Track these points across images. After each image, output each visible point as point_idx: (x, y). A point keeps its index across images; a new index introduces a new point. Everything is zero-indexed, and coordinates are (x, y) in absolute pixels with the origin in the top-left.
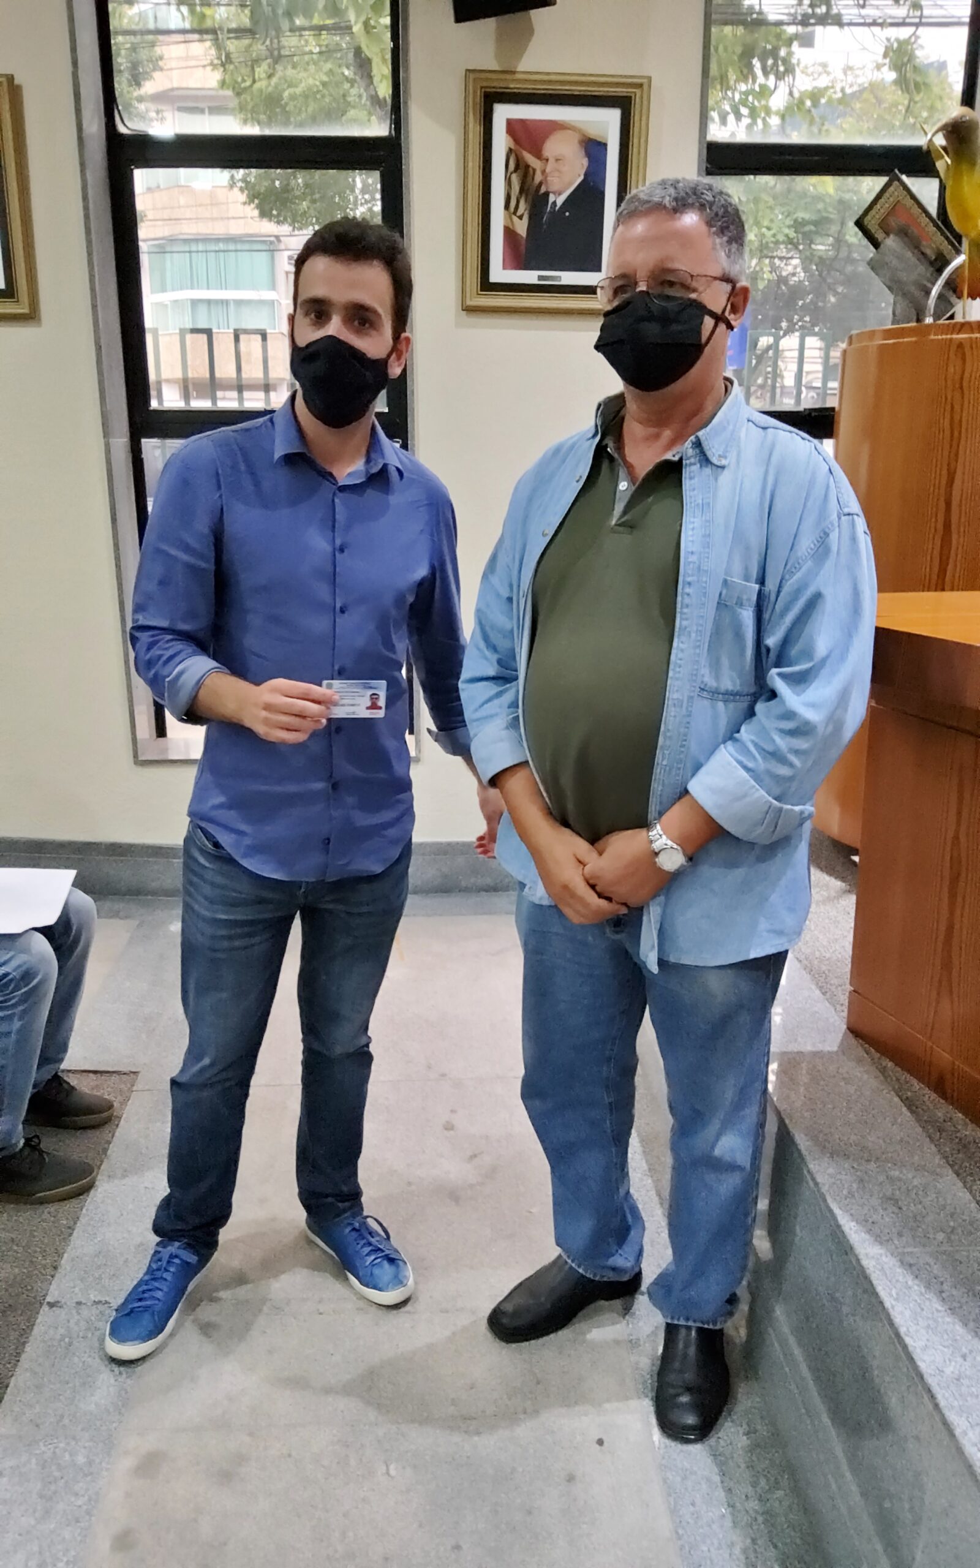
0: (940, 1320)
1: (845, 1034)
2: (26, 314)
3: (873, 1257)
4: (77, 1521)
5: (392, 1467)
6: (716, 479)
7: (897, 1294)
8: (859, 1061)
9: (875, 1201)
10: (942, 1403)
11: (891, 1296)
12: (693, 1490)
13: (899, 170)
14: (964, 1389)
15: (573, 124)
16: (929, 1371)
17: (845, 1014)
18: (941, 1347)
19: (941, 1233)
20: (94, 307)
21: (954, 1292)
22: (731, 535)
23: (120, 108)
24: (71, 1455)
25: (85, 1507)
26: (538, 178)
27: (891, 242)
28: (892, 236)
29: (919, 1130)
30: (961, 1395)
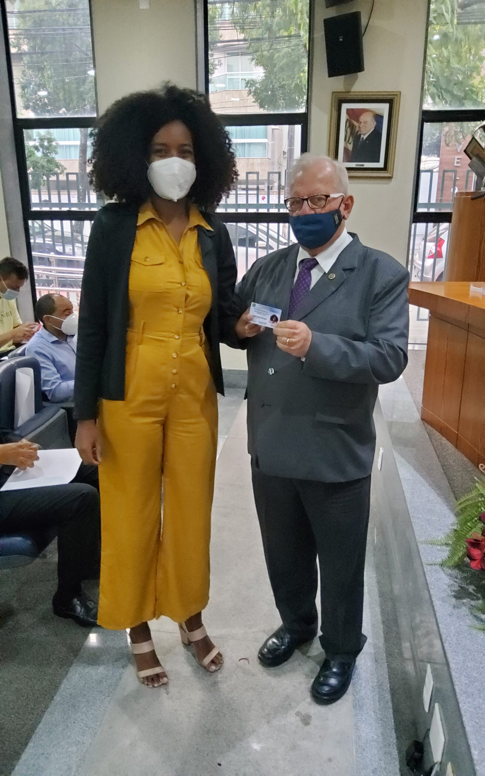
1: (420, 418)
8: (421, 426)
17: (421, 415)
27: (474, 159)
28: (474, 156)
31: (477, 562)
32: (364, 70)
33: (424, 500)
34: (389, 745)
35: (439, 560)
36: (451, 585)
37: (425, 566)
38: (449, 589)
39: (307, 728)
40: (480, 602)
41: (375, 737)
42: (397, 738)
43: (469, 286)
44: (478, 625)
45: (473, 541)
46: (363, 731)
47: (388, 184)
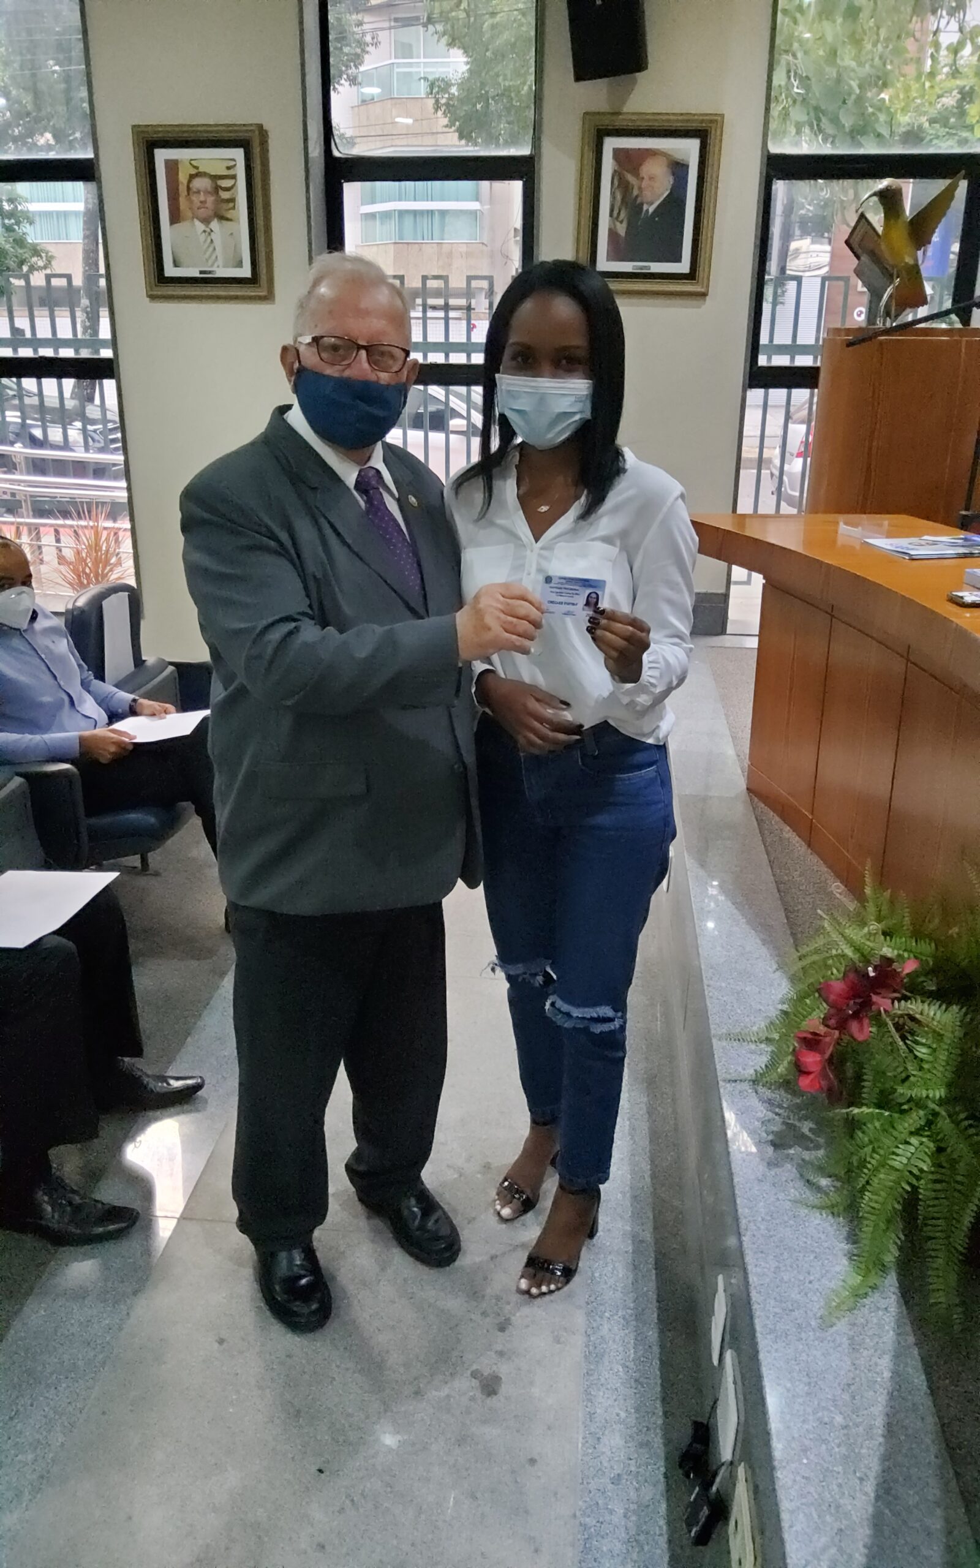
2: (264, 296)
17: (748, 781)
23: (335, 138)
27: (864, 258)
28: (864, 253)
31: (812, 1076)
32: (646, 68)
33: (733, 953)
34: (648, 1429)
35: (750, 1072)
36: (769, 1121)
37: (721, 1083)
38: (764, 1128)
39: (492, 1401)
40: (821, 1153)
41: (623, 1415)
42: (666, 1414)
43: (838, 523)
44: (812, 1198)
45: (810, 1036)
46: (599, 1403)
47: (699, 307)
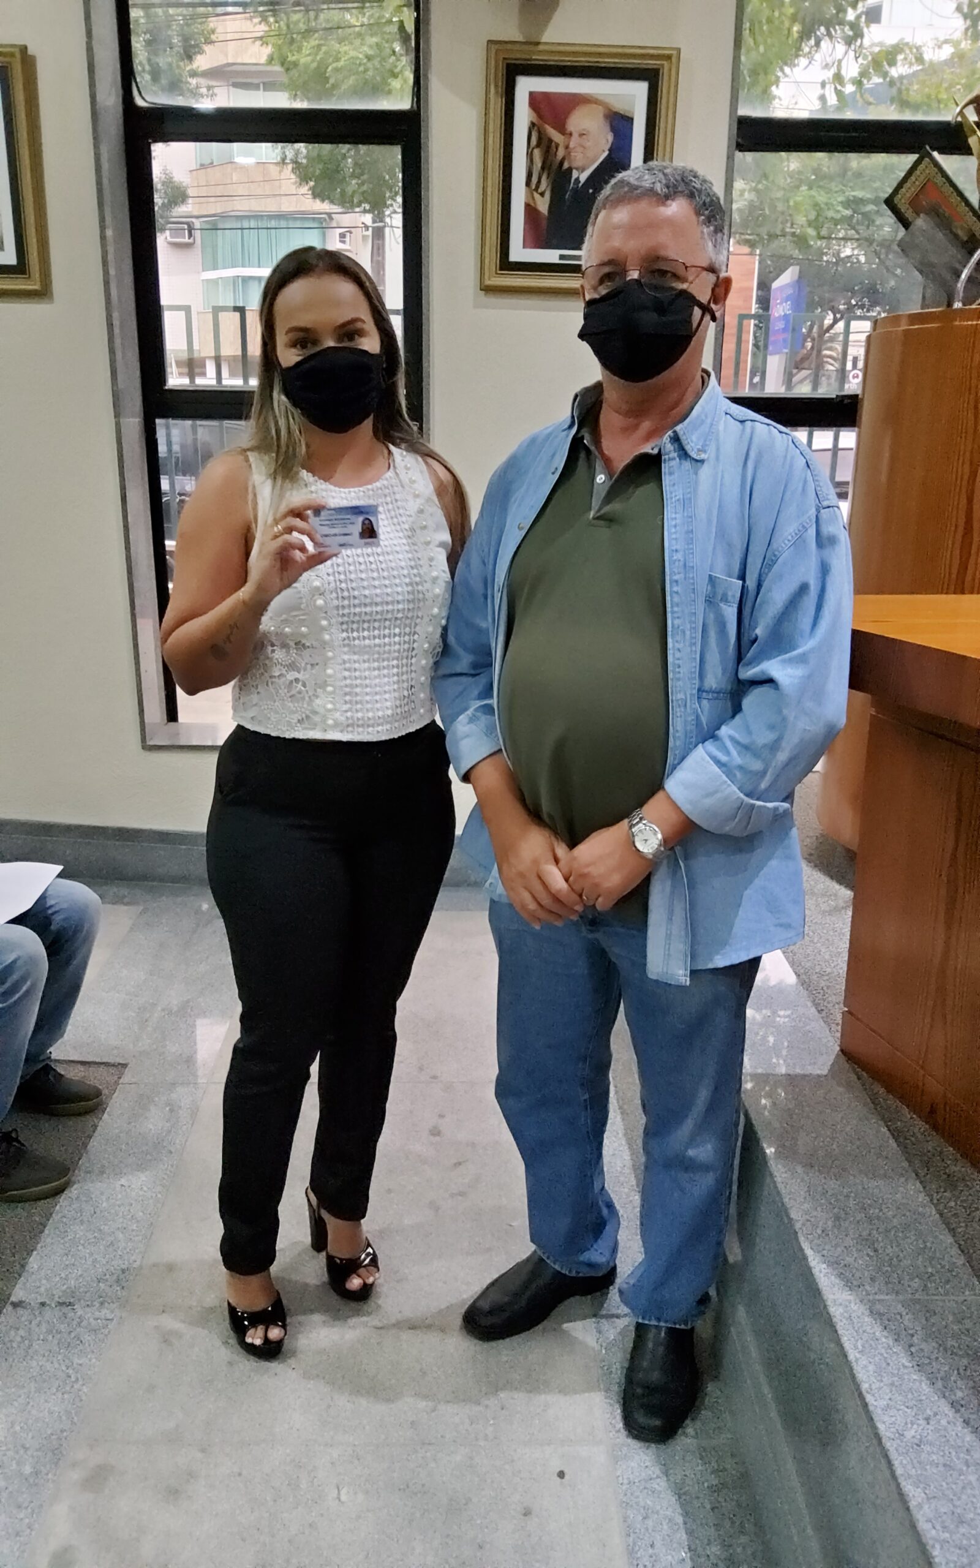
0: (906, 1377)
1: (838, 1055)
2: (36, 291)
3: (841, 1304)
4: (17, 1534)
5: (343, 1492)
6: (696, 474)
7: (863, 1346)
8: (849, 1086)
9: (849, 1241)
10: (899, 1471)
11: (856, 1348)
12: (653, 1531)
13: (931, 148)
14: (923, 1456)
15: (596, 96)
16: (887, 1434)
17: (839, 1035)
18: (902, 1407)
19: (917, 1280)
20: (107, 283)
21: (924, 1346)
22: (714, 530)
23: (138, 80)
24: (18, 1464)
25: (27, 1521)
26: (561, 153)
27: (921, 222)
28: (922, 215)
29: (905, 1164)
30: (920, 1463)
